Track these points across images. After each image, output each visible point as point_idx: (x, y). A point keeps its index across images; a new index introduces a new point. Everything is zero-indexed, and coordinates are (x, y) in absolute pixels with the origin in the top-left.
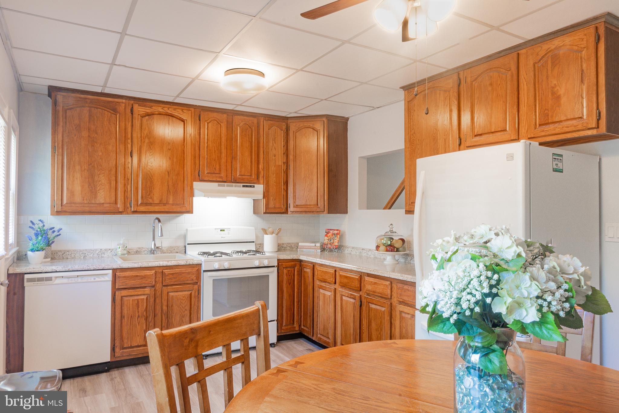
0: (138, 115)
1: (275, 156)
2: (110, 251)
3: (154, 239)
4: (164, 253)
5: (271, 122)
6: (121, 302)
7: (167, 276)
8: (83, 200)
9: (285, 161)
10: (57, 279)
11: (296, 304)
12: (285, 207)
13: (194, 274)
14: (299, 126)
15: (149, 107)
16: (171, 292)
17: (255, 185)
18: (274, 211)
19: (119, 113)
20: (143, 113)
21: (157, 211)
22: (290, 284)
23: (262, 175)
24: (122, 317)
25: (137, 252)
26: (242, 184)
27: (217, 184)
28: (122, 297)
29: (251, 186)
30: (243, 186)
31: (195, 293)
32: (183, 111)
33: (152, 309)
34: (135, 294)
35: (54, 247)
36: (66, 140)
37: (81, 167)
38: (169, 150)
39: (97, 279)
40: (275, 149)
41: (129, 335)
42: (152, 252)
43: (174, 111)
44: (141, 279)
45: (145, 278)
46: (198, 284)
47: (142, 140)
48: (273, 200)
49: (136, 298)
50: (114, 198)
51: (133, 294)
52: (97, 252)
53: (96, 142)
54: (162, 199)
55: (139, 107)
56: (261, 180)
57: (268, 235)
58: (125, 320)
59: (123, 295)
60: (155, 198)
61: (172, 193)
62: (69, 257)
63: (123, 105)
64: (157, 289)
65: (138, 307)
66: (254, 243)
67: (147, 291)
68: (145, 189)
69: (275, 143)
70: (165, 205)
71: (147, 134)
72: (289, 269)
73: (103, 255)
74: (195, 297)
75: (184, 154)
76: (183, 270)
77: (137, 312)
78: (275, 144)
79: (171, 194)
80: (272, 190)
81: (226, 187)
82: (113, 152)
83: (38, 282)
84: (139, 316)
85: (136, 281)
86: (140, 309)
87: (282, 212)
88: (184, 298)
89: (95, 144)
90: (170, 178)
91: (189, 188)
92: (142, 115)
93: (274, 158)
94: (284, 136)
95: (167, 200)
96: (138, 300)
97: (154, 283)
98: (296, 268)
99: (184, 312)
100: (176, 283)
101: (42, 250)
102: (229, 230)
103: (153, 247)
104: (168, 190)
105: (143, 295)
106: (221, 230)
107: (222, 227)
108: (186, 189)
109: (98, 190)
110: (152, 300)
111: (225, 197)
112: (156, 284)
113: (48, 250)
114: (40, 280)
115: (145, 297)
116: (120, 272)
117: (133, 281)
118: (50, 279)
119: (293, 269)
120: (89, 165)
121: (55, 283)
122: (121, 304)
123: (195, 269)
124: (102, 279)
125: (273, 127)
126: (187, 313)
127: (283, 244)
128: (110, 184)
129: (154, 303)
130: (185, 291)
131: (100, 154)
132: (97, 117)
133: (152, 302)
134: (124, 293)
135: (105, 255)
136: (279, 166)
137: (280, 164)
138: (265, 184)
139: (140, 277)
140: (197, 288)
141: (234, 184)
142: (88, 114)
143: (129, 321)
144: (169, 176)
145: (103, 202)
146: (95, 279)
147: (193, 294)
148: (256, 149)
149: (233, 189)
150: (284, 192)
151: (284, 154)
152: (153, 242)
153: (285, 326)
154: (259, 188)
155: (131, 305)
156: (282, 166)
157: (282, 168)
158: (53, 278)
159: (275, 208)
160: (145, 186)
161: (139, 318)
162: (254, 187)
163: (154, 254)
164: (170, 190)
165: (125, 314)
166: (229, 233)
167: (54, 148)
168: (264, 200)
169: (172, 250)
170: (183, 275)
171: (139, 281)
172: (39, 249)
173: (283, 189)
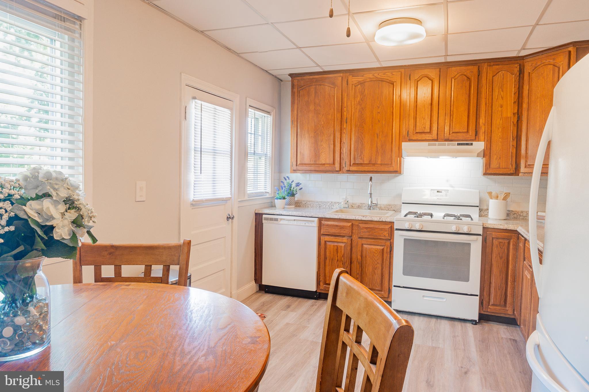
0: (352, 85)
1: (502, 107)
2: (338, 204)
3: (371, 197)
4: (382, 209)
5: (497, 67)
6: (325, 246)
7: (362, 229)
8: (310, 161)
9: (516, 111)
10: (282, 220)
11: (509, 283)
12: (514, 167)
13: (386, 231)
14: (536, 64)
15: (361, 76)
16: (365, 244)
17: (474, 143)
18: (497, 172)
19: (337, 86)
20: (356, 82)
21: (367, 170)
22: (501, 258)
23: (483, 131)
24: (325, 258)
25: (359, 207)
26: (457, 143)
27: (427, 143)
28: (325, 241)
29: (467, 144)
30: (458, 144)
31: (387, 249)
32: (392, 74)
33: (348, 257)
34: (335, 241)
35: (297, 197)
36: (299, 115)
37: (309, 135)
38: (378, 114)
39: (307, 224)
40: (502, 98)
41: (330, 274)
42: (370, 208)
43: (384, 75)
44: (341, 229)
45: (343, 228)
46: (391, 241)
47: (355, 107)
48: (496, 159)
49: (336, 244)
50: (332, 160)
51: (334, 240)
52: (328, 204)
53: (320, 114)
54: (371, 159)
55: (353, 78)
56: (481, 136)
57: (492, 199)
58: (328, 261)
59: (326, 240)
60: (365, 159)
61: (380, 153)
62: (309, 206)
63: (340, 78)
64: (354, 239)
65: (337, 252)
66: (478, 208)
67: (345, 240)
68: (357, 151)
69: (502, 91)
70: (374, 165)
71: (359, 101)
72: (500, 240)
73: (332, 207)
74: (387, 252)
75: (393, 116)
76: (377, 226)
77: (336, 256)
78: (502, 93)
79: (380, 155)
80: (496, 147)
81: (437, 146)
82: (332, 120)
83: (270, 221)
84: (338, 260)
85: (336, 230)
86: (339, 254)
87: (509, 172)
88: (377, 252)
89: (319, 115)
90: (379, 140)
91: (397, 148)
92: (355, 85)
93: (500, 109)
94: (515, 81)
95: (376, 161)
96: (337, 246)
97: (351, 234)
98: (512, 241)
99: (376, 265)
100: (370, 237)
101: (284, 198)
102: (448, 192)
103: (370, 203)
104: (377, 152)
105: (343, 243)
106: (438, 192)
107: (439, 188)
108: (394, 149)
109: (320, 153)
110: (349, 248)
111: (438, 157)
112: (353, 235)
113: (292, 199)
114: (271, 219)
115: (343, 245)
116: (325, 221)
117: (334, 230)
118: (276, 220)
119: (506, 241)
120: (314, 133)
121: (280, 223)
122: (325, 247)
123: (387, 227)
124: (310, 225)
125: (500, 73)
126: (379, 266)
127: (522, 212)
128: (330, 147)
129: (350, 251)
130: (378, 245)
131: (322, 123)
132: (320, 92)
133: (348, 250)
134: (327, 238)
135: (334, 207)
136: (507, 118)
137: (509, 115)
138: (486, 140)
139: (339, 227)
140: (389, 244)
141: (447, 143)
142: (314, 91)
143: (331, 262)
144: (378, 138)
145: (324, 162)
146: (305, 224)
147: (385, 249)
148: (475, 101)
149: (446, 147)
150: (513, 149)
151: (515, 102)
152: (370, 199)
153: (493, 305)
154: (480, 146)
155: (332, 250)
156: (511, 117)
157: (511, 121)
158: (279, 220)
159: (499, 168)
160: (357, 148)
161: (338, 262)
162: (472, 144)
163: (370, 209)
164: (379, 151)
165: (328, 256)
166: (446, 195)
167: (292, 122)
168: (485, 158)
169: (388, 208)
170: (376, 230)
171: (338, 230)
172: (281, 198)
173: (512, 145)
